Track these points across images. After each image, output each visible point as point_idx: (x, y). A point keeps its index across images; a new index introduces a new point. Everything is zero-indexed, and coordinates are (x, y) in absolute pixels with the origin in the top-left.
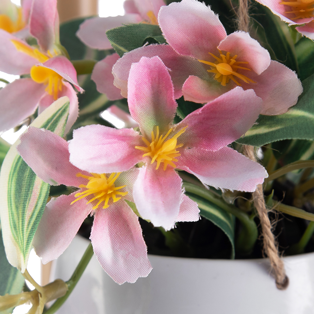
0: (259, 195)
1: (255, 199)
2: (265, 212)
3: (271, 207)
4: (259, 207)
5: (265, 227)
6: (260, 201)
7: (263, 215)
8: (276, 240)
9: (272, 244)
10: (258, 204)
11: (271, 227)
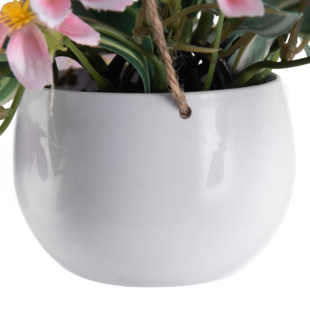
0: (159, 34)
1: (157, 38)
2: (165, 49)
3: (171, 45)
4: (161, 45)
5: (167, 62)
6: (161, 39)
7: (164, 51)
8: (176, 73)
9: (173, 76)
10: (159, 42)
11: (171, 62)
